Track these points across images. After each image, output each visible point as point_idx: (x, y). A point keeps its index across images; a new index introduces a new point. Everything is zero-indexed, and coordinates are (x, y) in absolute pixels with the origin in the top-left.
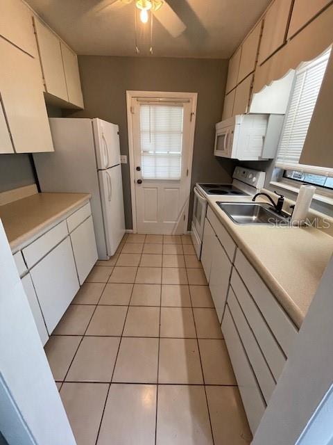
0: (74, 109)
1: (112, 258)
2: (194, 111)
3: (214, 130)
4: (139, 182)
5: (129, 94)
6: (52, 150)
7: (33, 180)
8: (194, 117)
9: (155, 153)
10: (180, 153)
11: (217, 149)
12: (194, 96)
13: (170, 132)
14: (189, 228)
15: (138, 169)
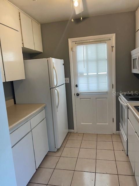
0: (37, 53)
1: (58, 150)
2: (114, 45)
3: (130, 56)
4: (78, 95)
5: (70, 40)
6: (24, 78)
7: (12, 97)
8: (114, 49)
9: (88, 75)
10: (106, 73)
11: (133, 68)
12: (113, 36)
13: (98, 60)
14: (118, 129)
15: (77, 86)
